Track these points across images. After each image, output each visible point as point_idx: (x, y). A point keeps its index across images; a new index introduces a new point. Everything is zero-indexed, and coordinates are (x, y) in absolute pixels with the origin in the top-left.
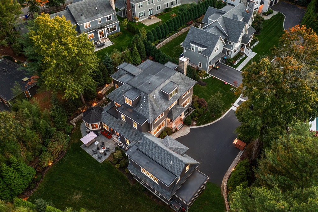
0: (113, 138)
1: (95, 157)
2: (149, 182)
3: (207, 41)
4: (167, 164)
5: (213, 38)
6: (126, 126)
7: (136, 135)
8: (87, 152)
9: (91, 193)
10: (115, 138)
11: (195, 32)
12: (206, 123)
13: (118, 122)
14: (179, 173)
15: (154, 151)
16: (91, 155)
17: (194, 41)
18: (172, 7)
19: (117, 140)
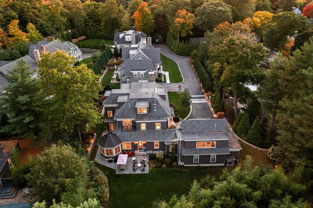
0: (136, 154)
1: (138, 172)
2: (207, 152)
3: (144, 66)
4: (212, 129)
5: (148, 62)
6: (149, 132)
7: (163, 133)
8: (127, 173)
9: (167, 194)
10: (139, 153)
11: (131, 62)
12: (187, 116)
13: (139, 133)
14: (225, 129)
15: (197, 126)
16: (133, 173)
17: (133, 69)
18: (79, 61)
19: (142, 153)
